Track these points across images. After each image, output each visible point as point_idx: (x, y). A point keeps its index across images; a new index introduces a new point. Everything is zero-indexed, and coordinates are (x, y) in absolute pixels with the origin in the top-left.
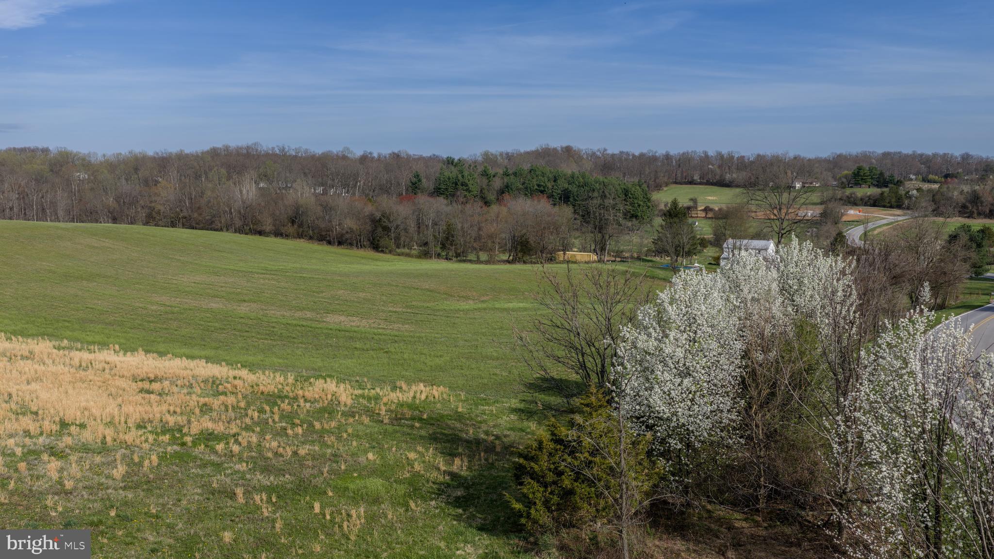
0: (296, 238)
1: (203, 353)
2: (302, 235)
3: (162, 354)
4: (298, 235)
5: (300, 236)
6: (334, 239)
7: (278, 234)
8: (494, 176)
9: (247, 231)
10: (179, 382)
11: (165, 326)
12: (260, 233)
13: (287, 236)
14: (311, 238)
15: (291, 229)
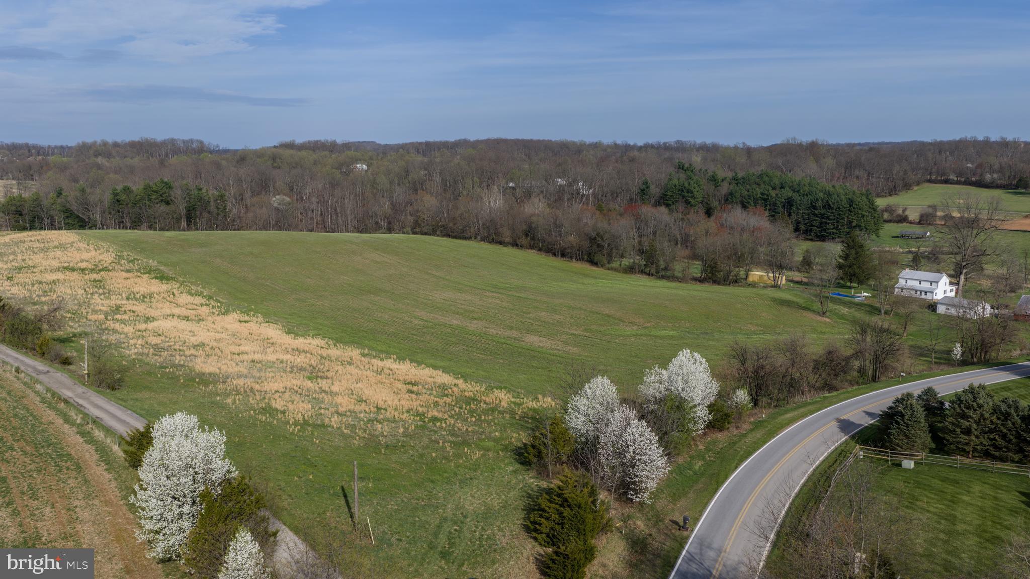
0: (528, 249)
1: (442, 364)
2: (533, 247)
3: (419, 363)
4: (530, 246)
5: (532, 247)
6: (558, 252)
7: (515, 244)
8: (723, 180)
9: (490, 241)
10: (426, 386)
11: (422, 339)
12: (501, 243)
13: (522, 247)
14: (540, 250)
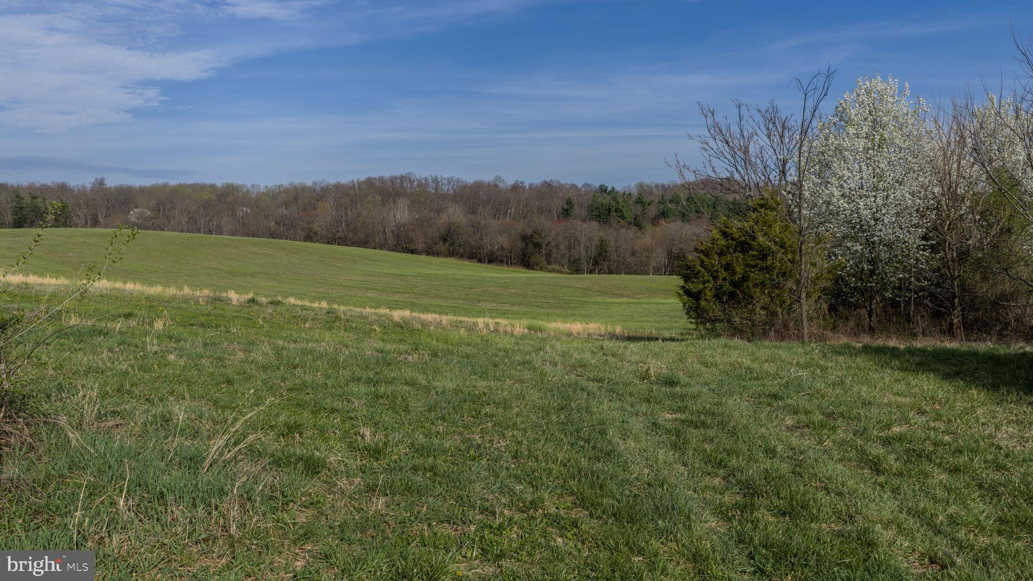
0: (447, 256)
2: (453, 253)
4: (449, 253)
6: (484, 256)
7: (429, 252)
8: (649, 204)
9: (400, 249)
12: (413, 252)
13: (438, 254)
14: (462, 256)
15: (443, 248)
